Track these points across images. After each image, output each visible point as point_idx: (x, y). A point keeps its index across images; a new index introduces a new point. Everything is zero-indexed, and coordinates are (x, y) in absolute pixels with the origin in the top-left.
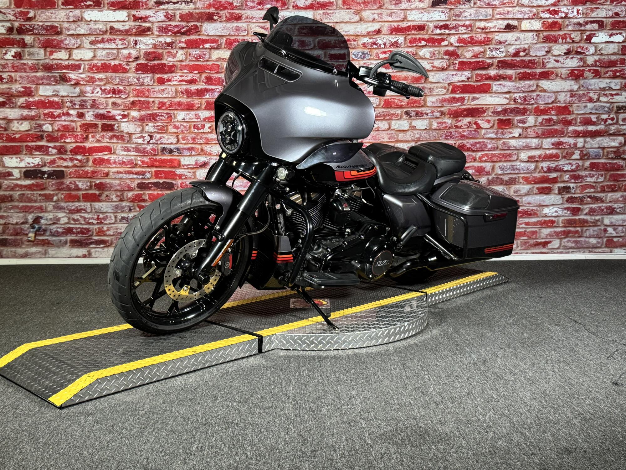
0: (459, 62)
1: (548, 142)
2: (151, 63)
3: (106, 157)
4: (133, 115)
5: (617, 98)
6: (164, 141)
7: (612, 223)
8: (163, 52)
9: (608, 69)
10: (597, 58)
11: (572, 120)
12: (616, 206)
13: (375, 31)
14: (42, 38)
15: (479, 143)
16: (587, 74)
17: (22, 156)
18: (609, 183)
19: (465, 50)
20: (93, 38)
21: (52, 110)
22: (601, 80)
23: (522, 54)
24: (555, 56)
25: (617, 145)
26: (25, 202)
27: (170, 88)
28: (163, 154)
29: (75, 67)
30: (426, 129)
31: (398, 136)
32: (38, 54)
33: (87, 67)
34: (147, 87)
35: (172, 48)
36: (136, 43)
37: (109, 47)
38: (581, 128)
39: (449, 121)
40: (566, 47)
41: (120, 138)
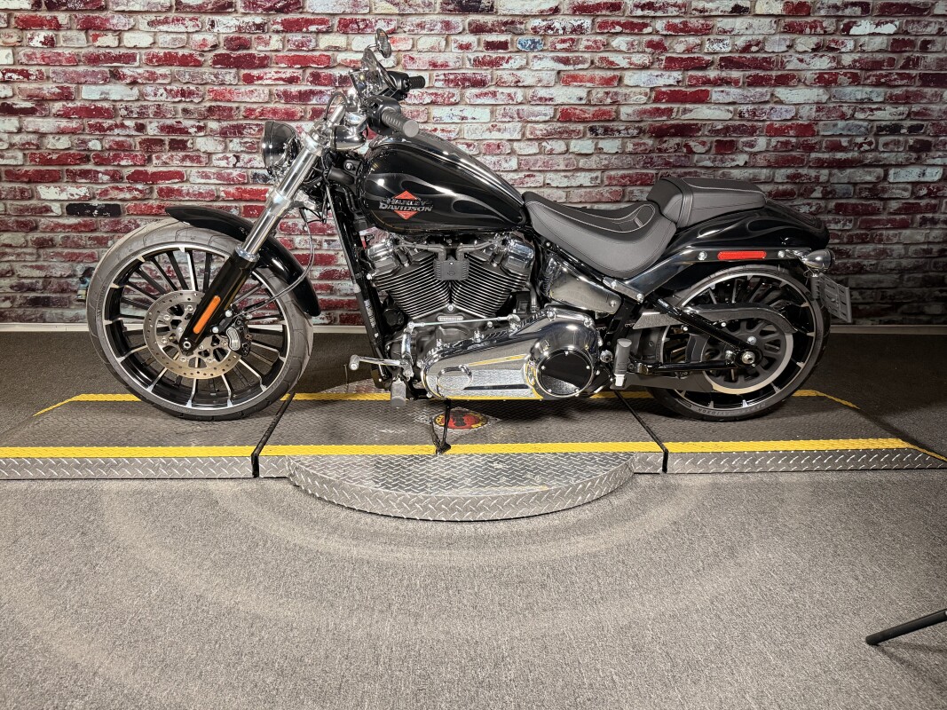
0: (667, 58)
1: (781, 174)
2: (235, 54)
3: (176, 187)
4: (212, 126)
5: (879, 114)
6: (255, 164)
7: (858, 284)
8: (251, 38)
9: (869, 73)
10: (857, 56)
11: (816, 143)
12: (865, 262)
13: (550, 9)
14: (80, 15)
15: (690, 173)
16: (841, 78)
17: (63, 185)
18: (858, 232)
19: (675, 41)
20: (152, 17)
21: (100, 121)
22: (860, 88)
23: (754, 49)
24: (800, 53)
25: (874, 180)
26: (71, 247)
27: (261, 88)
28: (254, 183)
29: (129, 59)
30: (617, 152)
31: (578, 162)
32: (78, 40)
33: (144, 57)
34: (229, 88)
35: (264, 31)
36: (213, 25)
37: (175, 30)
38: (826, 156)
39: (650, 142)
40: (815, 40)
41: (197, 159)
